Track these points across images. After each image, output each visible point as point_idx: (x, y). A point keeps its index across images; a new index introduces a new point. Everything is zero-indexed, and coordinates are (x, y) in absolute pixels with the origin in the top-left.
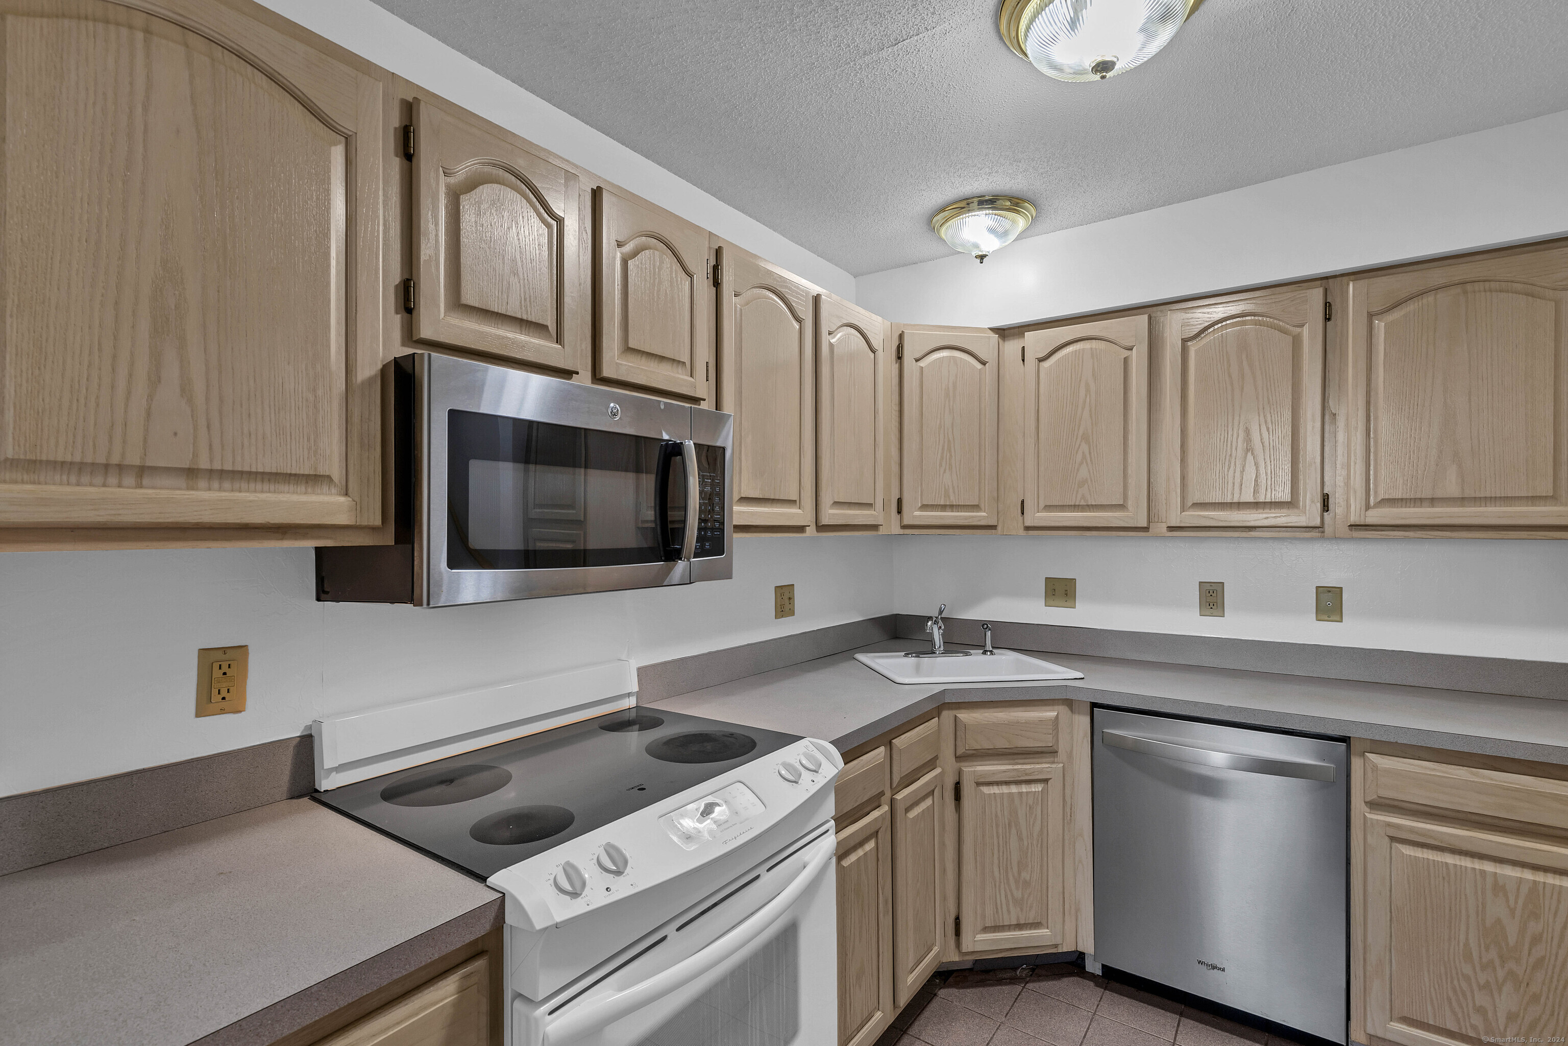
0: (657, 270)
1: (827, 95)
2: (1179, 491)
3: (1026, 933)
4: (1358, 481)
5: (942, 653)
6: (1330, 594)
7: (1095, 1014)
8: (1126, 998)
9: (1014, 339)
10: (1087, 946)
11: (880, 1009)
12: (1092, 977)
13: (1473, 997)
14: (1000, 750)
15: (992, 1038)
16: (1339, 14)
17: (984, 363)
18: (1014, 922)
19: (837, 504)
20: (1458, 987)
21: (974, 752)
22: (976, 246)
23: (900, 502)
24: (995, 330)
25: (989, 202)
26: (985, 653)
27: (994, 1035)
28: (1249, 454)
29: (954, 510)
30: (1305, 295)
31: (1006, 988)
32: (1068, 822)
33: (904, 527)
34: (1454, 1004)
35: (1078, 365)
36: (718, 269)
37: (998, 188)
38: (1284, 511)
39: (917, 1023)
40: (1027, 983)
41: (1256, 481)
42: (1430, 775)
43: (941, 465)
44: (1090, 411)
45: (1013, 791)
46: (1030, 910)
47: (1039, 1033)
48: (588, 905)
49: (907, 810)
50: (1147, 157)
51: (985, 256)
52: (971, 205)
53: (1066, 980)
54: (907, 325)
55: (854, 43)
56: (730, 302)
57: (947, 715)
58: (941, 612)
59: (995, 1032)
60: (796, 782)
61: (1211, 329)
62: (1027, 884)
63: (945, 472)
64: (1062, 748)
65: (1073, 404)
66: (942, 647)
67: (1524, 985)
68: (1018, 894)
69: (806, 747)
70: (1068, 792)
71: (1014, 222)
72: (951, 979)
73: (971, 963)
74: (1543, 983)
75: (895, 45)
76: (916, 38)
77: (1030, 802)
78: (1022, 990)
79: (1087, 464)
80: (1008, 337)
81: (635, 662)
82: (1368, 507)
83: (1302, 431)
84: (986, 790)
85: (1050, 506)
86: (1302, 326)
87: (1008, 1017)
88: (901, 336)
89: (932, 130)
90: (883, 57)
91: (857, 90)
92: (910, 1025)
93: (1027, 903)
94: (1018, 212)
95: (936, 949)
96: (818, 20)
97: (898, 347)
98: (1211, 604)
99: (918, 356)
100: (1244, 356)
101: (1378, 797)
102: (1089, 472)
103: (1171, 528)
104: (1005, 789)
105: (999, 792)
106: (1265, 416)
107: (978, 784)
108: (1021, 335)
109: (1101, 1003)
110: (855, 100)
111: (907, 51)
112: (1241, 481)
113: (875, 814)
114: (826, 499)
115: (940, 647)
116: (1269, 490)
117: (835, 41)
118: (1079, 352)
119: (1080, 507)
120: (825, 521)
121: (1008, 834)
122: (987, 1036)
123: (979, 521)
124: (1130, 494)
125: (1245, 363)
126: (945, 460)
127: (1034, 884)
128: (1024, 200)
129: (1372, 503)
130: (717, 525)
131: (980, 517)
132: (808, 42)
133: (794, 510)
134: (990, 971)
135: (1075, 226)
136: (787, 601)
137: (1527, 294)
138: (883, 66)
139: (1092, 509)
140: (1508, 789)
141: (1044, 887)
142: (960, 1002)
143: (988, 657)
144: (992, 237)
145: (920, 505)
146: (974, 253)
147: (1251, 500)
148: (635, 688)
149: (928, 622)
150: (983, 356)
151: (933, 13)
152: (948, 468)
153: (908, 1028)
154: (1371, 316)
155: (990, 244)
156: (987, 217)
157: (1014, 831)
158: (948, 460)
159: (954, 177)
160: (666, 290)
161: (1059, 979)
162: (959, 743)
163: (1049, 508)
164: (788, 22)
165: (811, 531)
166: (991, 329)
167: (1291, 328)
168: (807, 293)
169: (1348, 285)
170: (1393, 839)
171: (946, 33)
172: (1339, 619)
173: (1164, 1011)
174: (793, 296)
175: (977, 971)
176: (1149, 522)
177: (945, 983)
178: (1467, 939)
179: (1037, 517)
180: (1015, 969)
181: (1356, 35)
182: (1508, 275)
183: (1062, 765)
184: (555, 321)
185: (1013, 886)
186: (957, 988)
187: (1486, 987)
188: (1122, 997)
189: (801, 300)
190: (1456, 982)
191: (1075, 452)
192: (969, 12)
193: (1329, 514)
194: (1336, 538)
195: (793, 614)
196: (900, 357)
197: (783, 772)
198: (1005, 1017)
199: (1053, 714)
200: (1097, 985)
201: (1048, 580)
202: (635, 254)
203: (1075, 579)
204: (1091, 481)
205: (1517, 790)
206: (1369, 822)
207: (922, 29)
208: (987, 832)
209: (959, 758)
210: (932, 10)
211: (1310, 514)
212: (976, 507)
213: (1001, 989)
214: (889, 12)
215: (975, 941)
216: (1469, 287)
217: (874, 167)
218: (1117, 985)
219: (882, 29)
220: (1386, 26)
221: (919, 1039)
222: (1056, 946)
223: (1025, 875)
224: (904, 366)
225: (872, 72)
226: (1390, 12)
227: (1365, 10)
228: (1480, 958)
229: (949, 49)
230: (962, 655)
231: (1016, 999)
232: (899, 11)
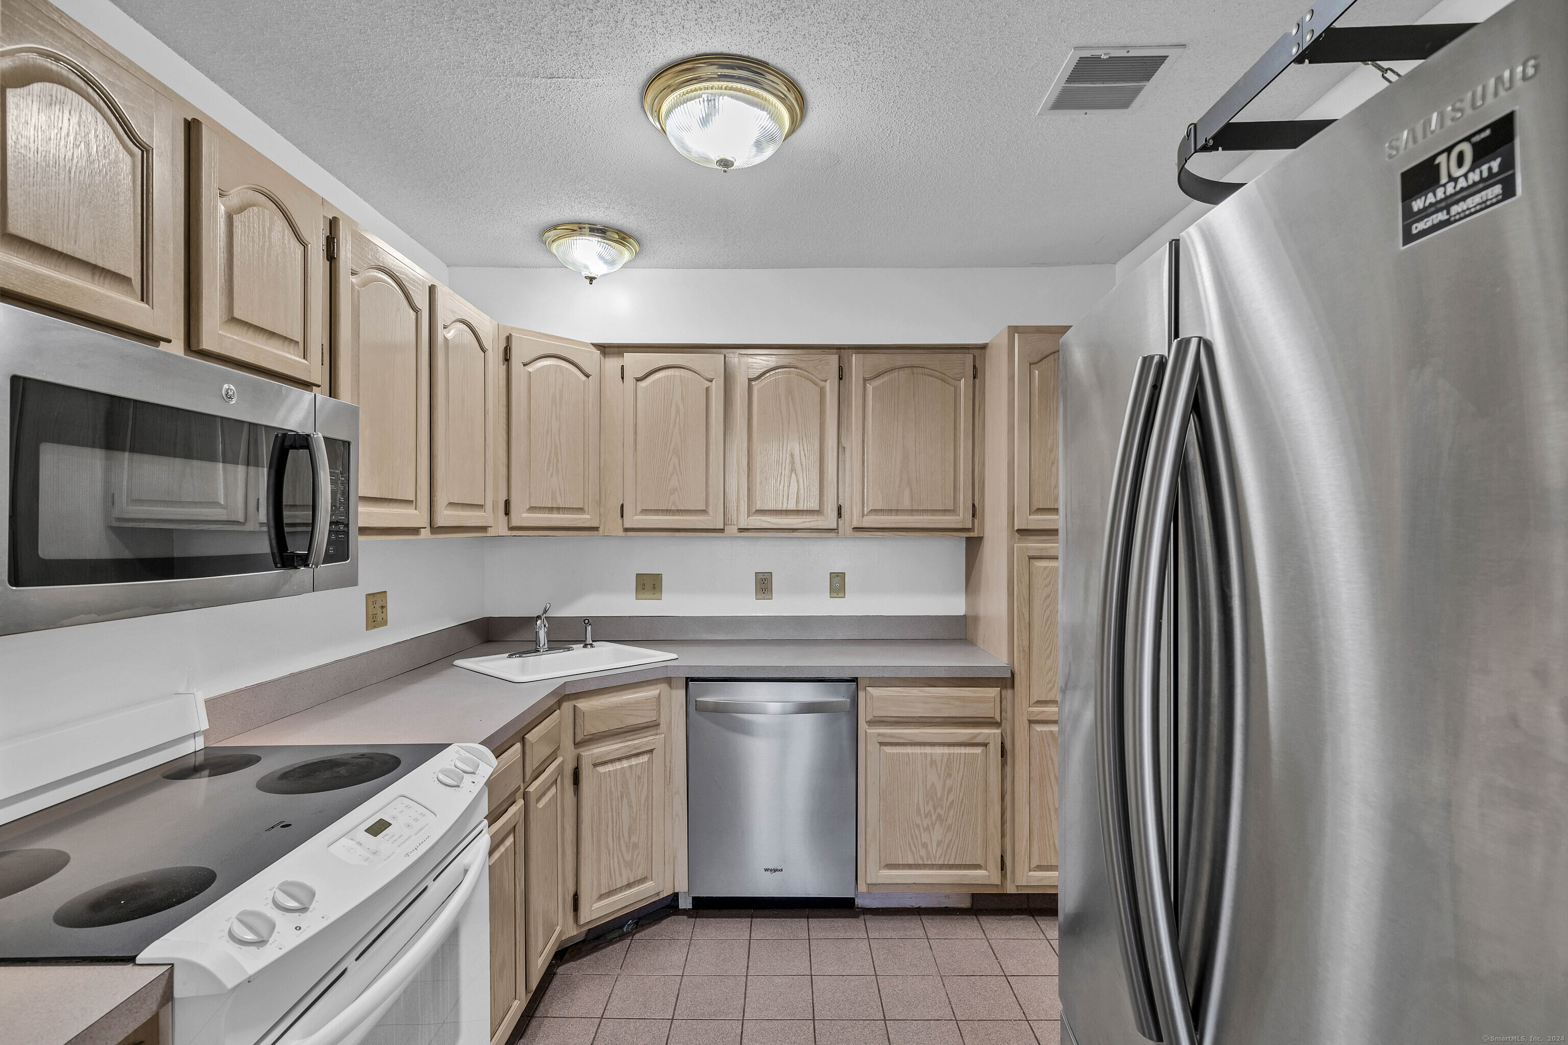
0: (267, 232)
1: (468, 95)
2: (746, 499)
3: (634, 890)
4: (857, 498)
5: (546, 651)
6: (838, 578)
7: (691, 939)
8: (712, 919)
9: (614, 357)
10: (682, 886)
11: (517, 997)
12: (685, 912)
13: (921, 838)
14: (614, 731)
15: (612, 990)
16: (862, 174)
17: (588, 376)
18: (625, 883)
19: (451, 504)
20: (914, 834)
21: (591, 736)
22: (586, 267)
23: (507, 503)
24: (596, 346)
25: (600, 231)
26: (585, 646)
27: (613, 987)
28: (793, 474)
29: (561, 512)
30: (827, 358)
31: (617, 946)
32: (667, 784)
33: (512, 529)
34: (912, 845)
35: (670, 388)
36: (334, 242)
37: (611, 221)
38: (815, 518)
39: (541, 1005)
40: (634, 934)
41: (798, 494)
42: (900, 696)
43: (548, 470)
44: (680, 429)
45: (625, 766)
46: (638, 868)
47: (650, 971)
48: (280, 949)
49: (538, 800)
50: (731, 230)
51: (595, 278)
52: (583, 230)
53: (665, 922)
54: (514, 328)
55: (510, 62)
56: (346, 281)
57: (567, 706)
58: (545, 611)
59: (614, 985)
60: (458, 786)
61: (768, 374)
62: (636, 846)
63: (552, 475)
64: (663, 722)
65: (665, 421)
66: (546, 644)
67: (944, 821)
68: (628, 857)
69: (457, 752)
70: (668, 758)
71: (621, 253)
72: (567, 956)
73: (584, 935)
74: (953, 817)
75: (550, 78)
76: (570, 80)
77: (639, 773)
78: (631, 942)
79: (677, 474)
80: (608, 354)
81: (201, 696)
82: (863, 516)
83: (826, 458)
84: (602, 769)
85: (646, 510)
86: (826, 381)
87: (623, 968)
88: (508, 339)
89: (565, 158)
90: (535, 84)
91: (501, 102)
92: (536, 1008)
93: (636, 863)
94: (624, 245)
95: (558, 929)
96: (479, 29)
97: (506, 349)
98: (764, 590)
99: (526, 360)
100: (790, 399)
101: (874, 717)
102: (679, 481)
103: (741, 530)
104: (618, 766)
105: (613, 769)
106: (803, 445)
107: (595, 765)
108: (621, 354)
109: (695, 930)
110: (496, 109)
111: (559, 87)
112: (788, 494)
113: (513, 809)
114: (442, 499)
115: (544, 645)
116: (806, 501)
117: (491, 53)
118: (671, 378)
119: (671, 511)
120: (441, 522)
121: (620, 806)
122: (608, 990)
123: (584, 523)
124: (711, 500)
125: (791, 403)
126: (552, 464)
127: (641, 844)
128: (630, 237)
129: (865, 513)
130: (342, 527)
131: (583, 519)
132: (463, 43)
133: (409, 511)
134: (601, 936)
135: (667, 268)
136: (379, 610)
137: (942, 380)
138: (533, 91)
139: (680, 513)
140: (937, 698)
141: (650, 844)
142: (578, 971)
143: (589, 650)
144: (601, 263)
145: (528, 507)
146: (586, 273)
147: (795, 508)
148: (205, 726)
149: (537, 621)
150: (587, 370)
151: (591, 67)
152: (555, 471)
153: (534, 1012)
154: (865, 380)
155: (598, 269)
156: (599, 244)
157: (625, 801)
158: (555, 464)
159: (575, 202)
160: (277, 257)
161: (659, 923)
162: (578, 730)
163: (645, 511)
164: (446, 18)
165: (425, 533)
166: (593, 344)
167: (819, 382)
168: (424, 283)
169: (852, 356)
170: (881, 744)
171: (597, 86)
172: (843, 596)
173: (740, 919)
174: (409, 283)
175: (589, 941)
176: (724, 525)
177: (561, 961)
178: (918, 801)
179: (634, 519)
180: (622, 927)
181: (869, 190)
182: (933, 366)
183: (663, 735)
184: (140, 273)
185: (624, 852)
186: (574, 961)
187: (927, 829)
188: (709, 919)
189: (418, 288)
190: (913, 831)
191: (668, 463)
192: (622, 79)
193: (841, 520)
194: (846, 538)
195: (386, 624)
196: (507, 359)
197: (441, 777)
198: (621, 969)
199: (657, 692)
200: (690, 916)
201: (638, 576)
202: (241, 209)
203: (661, 574)
204: (681, 489)
205: (941, 697)
206: (868, 735)
207: (578, 75)
208: (603, 808)
209: (577, 745)
210: (591, 64)
211: (830, 520)
212: (581, 510)
213: (613, 948)
214: (552, 50)
215: (591, 911)
216: (915, 369)
217: (499, 172)
218: (706, 912)
219: (542, 61)
220: (884, 190)
221: (547, 1017)
222: (658, 894)
223: (634, 839)
224: (511, 367)
225: (520, 92)
226: (888, 183)
227: (876, 177)
228: (924, 811)
229: (597, 99)
230: (562, 651)
231: (627, 951)
232: (561, 54)
